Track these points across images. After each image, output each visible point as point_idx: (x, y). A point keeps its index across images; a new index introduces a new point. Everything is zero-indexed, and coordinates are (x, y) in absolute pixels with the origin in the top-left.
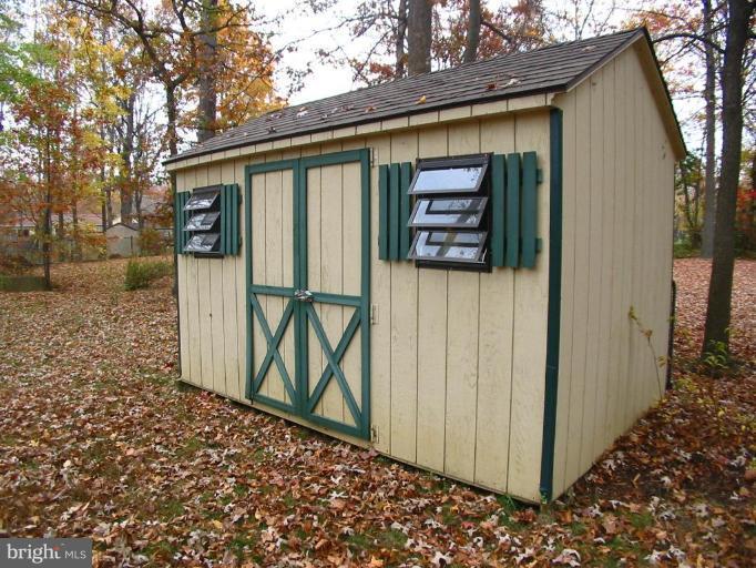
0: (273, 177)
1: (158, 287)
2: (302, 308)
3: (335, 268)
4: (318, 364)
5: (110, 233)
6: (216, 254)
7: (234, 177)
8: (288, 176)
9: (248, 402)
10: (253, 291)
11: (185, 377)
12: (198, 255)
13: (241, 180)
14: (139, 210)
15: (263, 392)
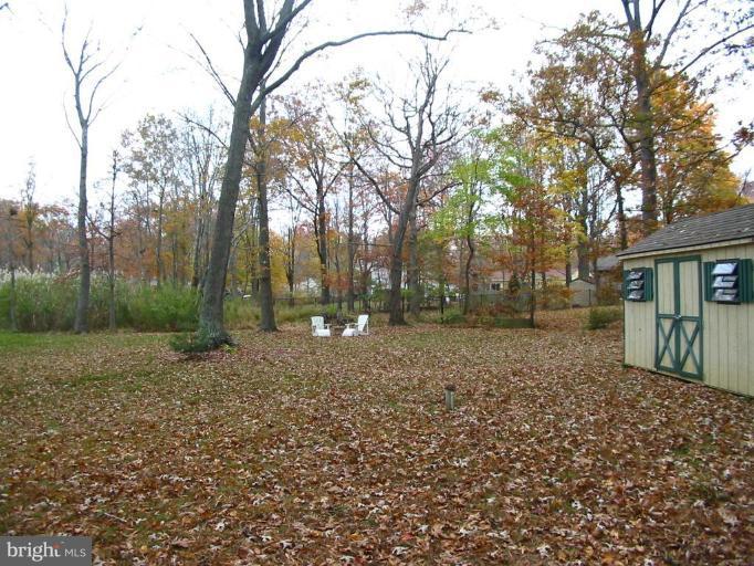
0: (665, 265)
1: (612, 328)
2: (677, 323)
3: (690, 306)
4: (684, 347)
5: (572, 287)
6: (642, 300)
7: (649, 264)
8: (672, 264)
9: (655, 370)
10: (659, 317)
11: (627, 362)
12: (634, 300)
13: (653, 266)
14: (595, 267)
15: (662, 364)
